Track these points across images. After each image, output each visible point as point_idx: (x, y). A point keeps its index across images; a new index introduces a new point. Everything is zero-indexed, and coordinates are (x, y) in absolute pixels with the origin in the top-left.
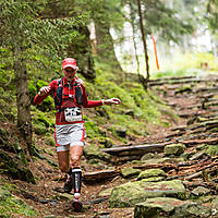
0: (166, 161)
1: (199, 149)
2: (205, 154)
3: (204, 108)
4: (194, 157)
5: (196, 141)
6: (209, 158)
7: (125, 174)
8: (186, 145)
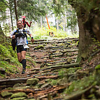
0: (28, 88)
1: (46, 82)
2: (50, 85)
3: (50, 58)
4: (43, 86)
5: (45, 76)
6: (52, 87)
7: (3, 95)
8: (39, 79)
